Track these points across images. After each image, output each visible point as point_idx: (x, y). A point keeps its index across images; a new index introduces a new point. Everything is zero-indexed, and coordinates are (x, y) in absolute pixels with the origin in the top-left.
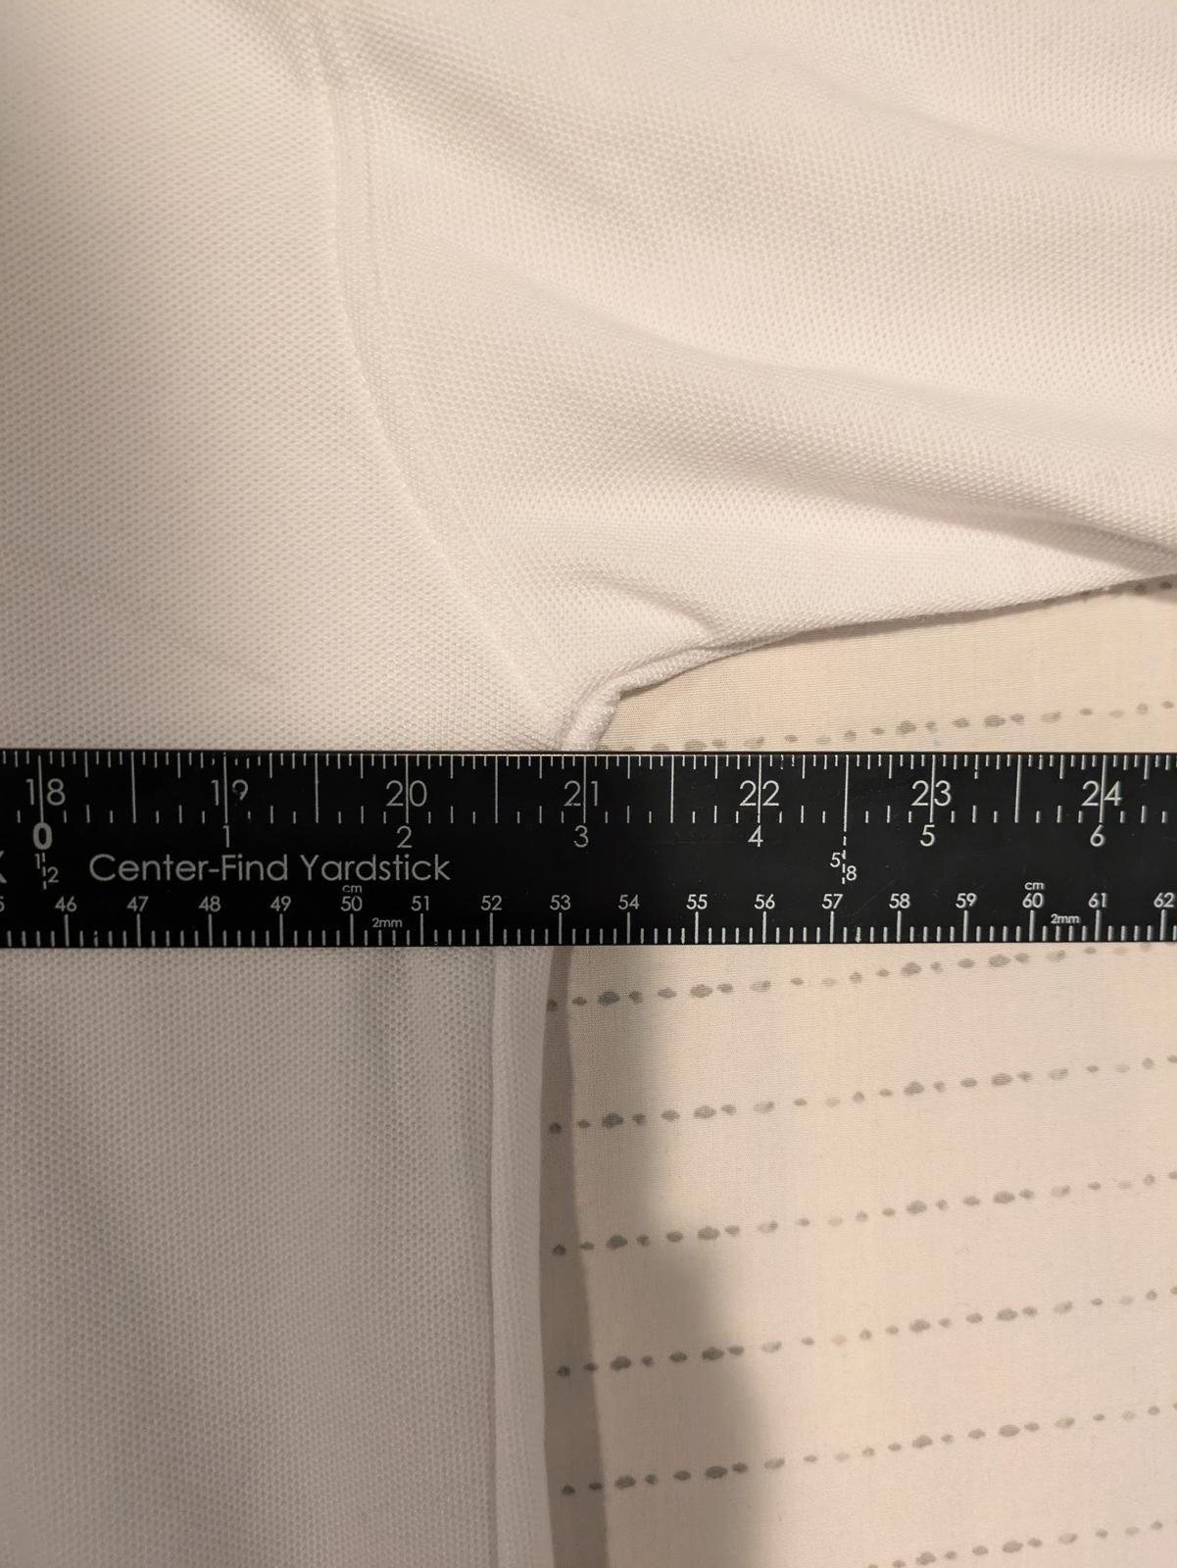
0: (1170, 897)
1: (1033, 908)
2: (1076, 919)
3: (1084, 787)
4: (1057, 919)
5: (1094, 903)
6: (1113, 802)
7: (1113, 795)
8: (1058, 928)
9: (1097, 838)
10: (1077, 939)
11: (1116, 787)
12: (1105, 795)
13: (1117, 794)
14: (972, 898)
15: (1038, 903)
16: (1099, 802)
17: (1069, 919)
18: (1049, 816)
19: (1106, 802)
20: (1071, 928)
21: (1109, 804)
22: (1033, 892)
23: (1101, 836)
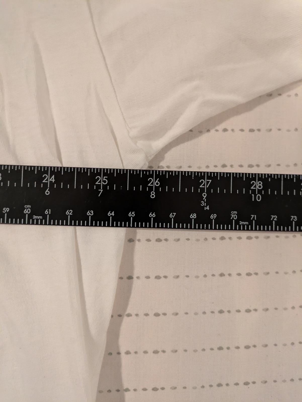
0: (71, 211)
1: (27, 213)
2: (41, 217)
3: (43, 176)
4: (35, 217)
5: (47, 212)
6: (52, 181)
7: (52, 179)
8: (35, 220)
9: (47, 193)
10: (41, 224)
11: (53, 177)
12: (50, 179)
13: (53, 179)
14: (8, 209)
15: (29, 212)
16: (48, 181)
17: (39, 217)
18: (32, 185)
19: (50, 181)
20: (39, 220)
21: (51, 182)
22: (27, 208)
23: (48, 191)
